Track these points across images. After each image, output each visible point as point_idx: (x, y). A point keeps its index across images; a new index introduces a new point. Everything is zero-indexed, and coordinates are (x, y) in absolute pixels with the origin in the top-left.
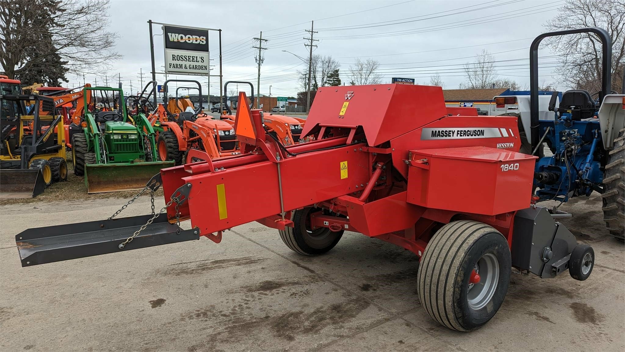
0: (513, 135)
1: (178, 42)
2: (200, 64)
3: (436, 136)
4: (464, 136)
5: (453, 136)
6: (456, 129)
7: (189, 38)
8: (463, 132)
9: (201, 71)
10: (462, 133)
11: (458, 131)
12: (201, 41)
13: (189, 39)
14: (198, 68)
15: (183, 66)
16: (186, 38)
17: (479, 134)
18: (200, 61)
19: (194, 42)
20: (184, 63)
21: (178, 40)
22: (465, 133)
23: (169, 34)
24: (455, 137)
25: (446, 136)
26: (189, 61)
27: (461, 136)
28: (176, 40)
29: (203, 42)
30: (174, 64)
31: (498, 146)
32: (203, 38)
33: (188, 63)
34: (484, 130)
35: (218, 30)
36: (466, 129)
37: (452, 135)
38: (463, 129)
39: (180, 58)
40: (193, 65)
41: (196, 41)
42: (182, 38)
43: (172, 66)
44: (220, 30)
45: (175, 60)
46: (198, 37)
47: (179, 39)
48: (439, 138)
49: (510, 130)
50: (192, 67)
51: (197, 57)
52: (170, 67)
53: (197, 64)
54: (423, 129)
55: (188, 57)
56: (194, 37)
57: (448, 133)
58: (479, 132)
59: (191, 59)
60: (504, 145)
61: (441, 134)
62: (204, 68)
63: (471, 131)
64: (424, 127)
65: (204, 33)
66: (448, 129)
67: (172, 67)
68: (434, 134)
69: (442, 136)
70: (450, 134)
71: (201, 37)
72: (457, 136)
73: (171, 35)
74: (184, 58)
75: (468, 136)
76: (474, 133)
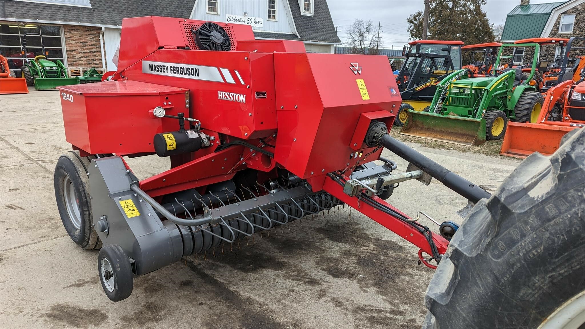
0: (243, 83)
3: (153, 70)
4: (177, 73)
5: (167, 72)
6: (169, 65)
8: (176, 69)
10: (175, 70)
11: (171, 67)
17: (193, 73)
22: (178, 70)
24: (169, 74)
25: (161, 71)
27: (174, 73)
31: (219, 95)
34: (198, 70)
36: (179, 66)
37: (166, 70)
38: (176, 65)
48: (155, 72)
49: (237, 72)
54: (143, 61)
57: (162, 68)
58: (193, 71)
60: (229, 96)
61: (156, 69)
63: (184, 68)
66: (162, 64)
68: (152, 68)
69: (158, 71)
70: (164, 69)
72: (171, 73)
75: (182, 74)
76: (187, 72)
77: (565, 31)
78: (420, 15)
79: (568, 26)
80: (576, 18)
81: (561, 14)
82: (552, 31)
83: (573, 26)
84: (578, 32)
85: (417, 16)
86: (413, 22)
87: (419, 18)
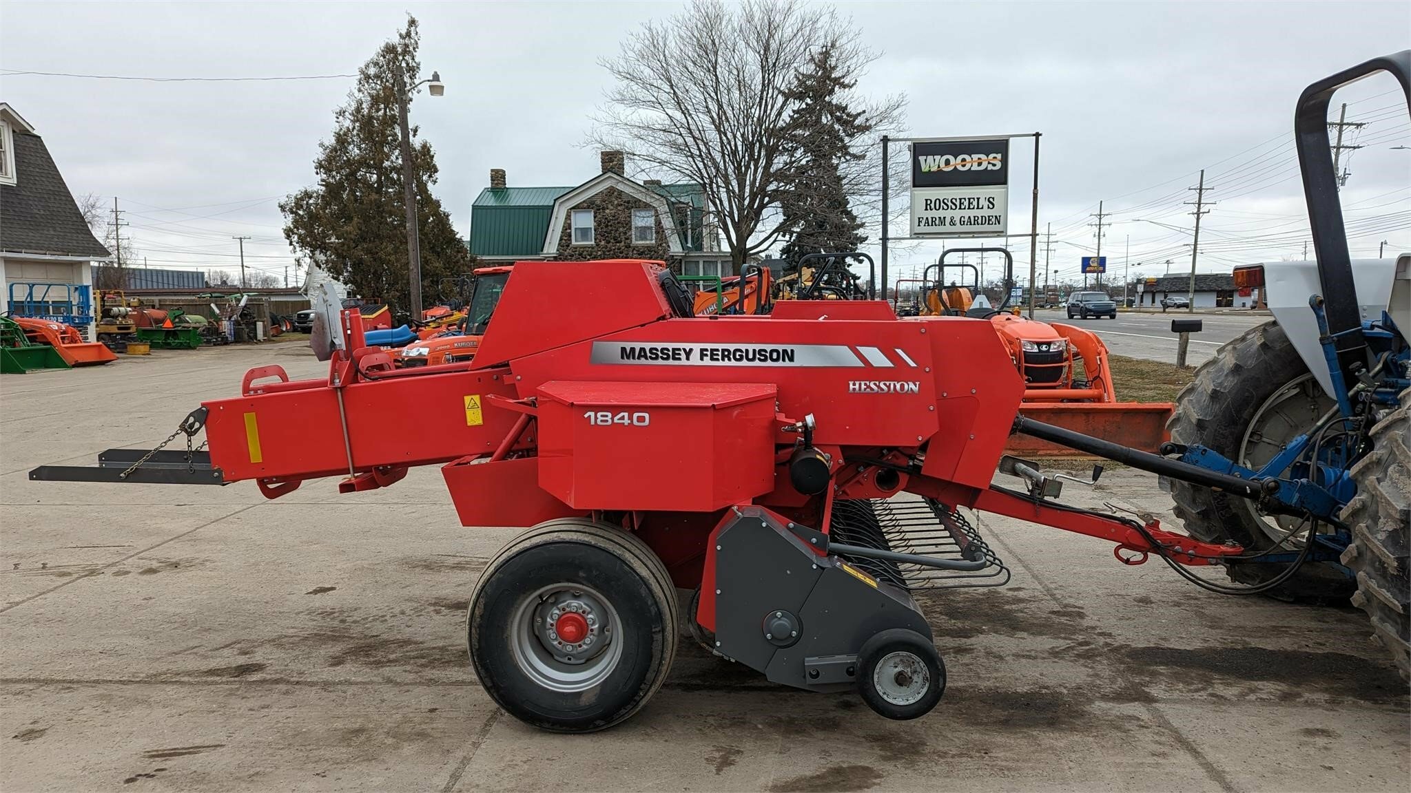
0: (913, 364)
1: (940, 172)
2: (986, 212)
3: (634, 358)
4: (723, 360)
5: (688, 359)
6: (697, 347)
7: (964, 160)
8: (720, 353)
9: (986, 228)
10: (718, 355)
11: (702, 350)
12: (989, 163)
13: (964, 163)
14: (980, 221)
15: (948, 220)
16: (956, 162)
17: (775, 358)
18: (985, 207)
19: (975, 168)
20: (948, 214)
21: (939, 167)
22: (726, 354)
23: (922, 159)
24: (695, 360)
25: (665, 359)
26: (960, 208)
27: (712, 359)
28: (934, 169)
29: (994, 165)
30: (927, 218)
31: (852, 386)
32: (995, 158)
33: (957, 214)
34: (792, 351)
35: (1034, 135)
36: (732, 347)
37: (683, 356)
38: (720, 346)
39: (942, 204)
40: (969, 217)
41: (980, 164)
42: (947, 162)
43: (924, 222)
44: (1037, 135)
45: (931, 210)
46: (983, 157)
47: (942, 165)
48: (643, 361)
49: (899, 351)
50: (966, 220)
51: (978, 199)
52: (919, 225)
53: (979, 213)
54: (595, 342)
55: (958, 200)
56: (975, 157)
57: (670, 353)
58: (775, 354)
59: (966, 203)
60: (878, 387)
61: (649, 354)
62: (993, 220)
63: (747, 351)
64: (596, 341)
65: (1000, 146)
66: (671, 346)
67: (922, 224)
68: (627, 354)
69: (654, 359)
70: (678, 354)
71: (991, 156)
72: (702, 359)
73: (926, 160)
74: (950, 204)
75: (738, 360)
76: (758, 356)
77: (583, 241)
78: (310, 197)
79: (584, 232)
80: (595, 217)
81: (571, 209)
82: (561, 239)
83: (593, 232)
84: (603, 243)
85: (301, 199)
86: (296, 213)
87: (307, 202)
